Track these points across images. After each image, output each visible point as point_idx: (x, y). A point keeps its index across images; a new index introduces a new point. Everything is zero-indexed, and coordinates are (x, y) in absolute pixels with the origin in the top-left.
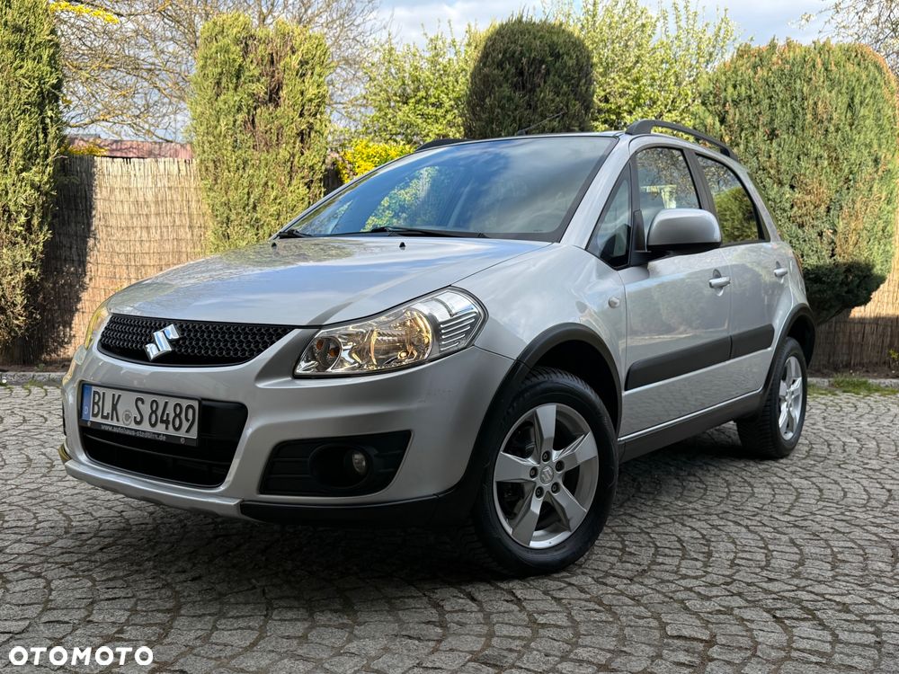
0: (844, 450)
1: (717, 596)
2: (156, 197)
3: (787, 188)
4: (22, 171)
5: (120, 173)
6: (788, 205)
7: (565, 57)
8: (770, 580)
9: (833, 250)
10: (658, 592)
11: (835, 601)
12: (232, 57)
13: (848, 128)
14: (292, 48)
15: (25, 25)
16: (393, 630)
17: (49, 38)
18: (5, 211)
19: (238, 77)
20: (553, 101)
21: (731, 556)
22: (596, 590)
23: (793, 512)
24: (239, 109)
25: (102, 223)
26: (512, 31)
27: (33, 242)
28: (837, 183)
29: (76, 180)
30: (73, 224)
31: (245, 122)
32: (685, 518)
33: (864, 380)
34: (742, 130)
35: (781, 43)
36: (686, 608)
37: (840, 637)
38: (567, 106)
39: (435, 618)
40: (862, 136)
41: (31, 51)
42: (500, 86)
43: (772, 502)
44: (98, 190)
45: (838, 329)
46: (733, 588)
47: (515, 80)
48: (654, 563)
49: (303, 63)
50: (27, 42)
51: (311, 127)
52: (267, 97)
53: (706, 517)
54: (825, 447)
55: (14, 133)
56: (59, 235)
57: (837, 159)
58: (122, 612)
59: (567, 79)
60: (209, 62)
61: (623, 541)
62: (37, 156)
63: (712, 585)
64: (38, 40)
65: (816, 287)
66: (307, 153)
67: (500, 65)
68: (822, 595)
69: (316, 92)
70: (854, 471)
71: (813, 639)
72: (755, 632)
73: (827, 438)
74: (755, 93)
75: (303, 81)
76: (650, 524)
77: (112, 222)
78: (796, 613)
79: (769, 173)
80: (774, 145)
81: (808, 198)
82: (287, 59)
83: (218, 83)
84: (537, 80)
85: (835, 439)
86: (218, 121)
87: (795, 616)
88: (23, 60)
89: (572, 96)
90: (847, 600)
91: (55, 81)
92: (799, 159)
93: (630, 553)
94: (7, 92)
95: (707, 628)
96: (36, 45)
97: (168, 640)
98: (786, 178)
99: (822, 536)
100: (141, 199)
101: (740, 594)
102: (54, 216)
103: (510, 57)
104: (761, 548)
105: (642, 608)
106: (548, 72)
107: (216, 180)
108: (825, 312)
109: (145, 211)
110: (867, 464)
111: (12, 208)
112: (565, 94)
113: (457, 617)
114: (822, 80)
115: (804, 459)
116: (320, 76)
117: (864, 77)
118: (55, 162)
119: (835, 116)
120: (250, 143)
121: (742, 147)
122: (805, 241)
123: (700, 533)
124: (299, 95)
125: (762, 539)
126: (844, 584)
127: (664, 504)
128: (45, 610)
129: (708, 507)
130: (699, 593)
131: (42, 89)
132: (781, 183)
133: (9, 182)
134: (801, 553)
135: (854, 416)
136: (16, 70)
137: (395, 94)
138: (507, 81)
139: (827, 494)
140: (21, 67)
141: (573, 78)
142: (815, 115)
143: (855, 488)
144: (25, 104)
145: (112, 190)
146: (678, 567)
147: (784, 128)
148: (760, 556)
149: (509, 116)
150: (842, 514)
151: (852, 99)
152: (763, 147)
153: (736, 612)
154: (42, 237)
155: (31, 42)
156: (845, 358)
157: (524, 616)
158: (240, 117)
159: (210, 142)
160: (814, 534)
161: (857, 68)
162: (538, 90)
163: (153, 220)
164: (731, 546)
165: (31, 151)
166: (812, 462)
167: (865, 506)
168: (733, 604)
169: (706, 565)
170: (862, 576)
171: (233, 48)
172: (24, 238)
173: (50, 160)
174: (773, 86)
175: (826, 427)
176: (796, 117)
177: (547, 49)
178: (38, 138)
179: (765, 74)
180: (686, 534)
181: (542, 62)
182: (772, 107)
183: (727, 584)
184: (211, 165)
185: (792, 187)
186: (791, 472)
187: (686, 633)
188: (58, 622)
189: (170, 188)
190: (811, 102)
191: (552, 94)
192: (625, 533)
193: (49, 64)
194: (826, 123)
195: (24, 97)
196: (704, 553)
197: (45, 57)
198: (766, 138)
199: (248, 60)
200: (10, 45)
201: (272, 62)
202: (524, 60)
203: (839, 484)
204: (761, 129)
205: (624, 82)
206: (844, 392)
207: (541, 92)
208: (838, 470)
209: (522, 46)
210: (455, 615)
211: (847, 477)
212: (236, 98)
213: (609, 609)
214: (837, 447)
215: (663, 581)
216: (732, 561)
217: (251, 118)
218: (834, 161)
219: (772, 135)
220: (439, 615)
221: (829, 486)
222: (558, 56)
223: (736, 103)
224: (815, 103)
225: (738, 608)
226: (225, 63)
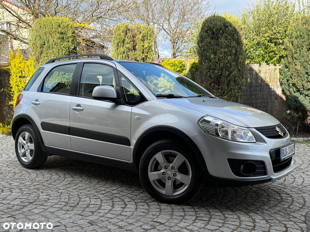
7: (229, 27)
12: (121, 36)
14: (140, 32)
15: (64, 32)
17: (71, 35)
19: (124, 43)
20: (225, 42)
24: (124, 53)
26: (211, 20)
31: (126, 57)
38: (230, 44)
41: (66, 39)
42: (207, 39)
47: (212, 36)
49: (143, 36)
50: (65, 37)
51: (147, 57)
52: (133, 48)
58: (19, 202)
59: (230, 34)
60: (115, 39)
64: (68, 36)
67: (207, 32)
69: (148, 45)
74: (303, 34)
75: (144, 42)
82: (138, 36)
83: (118, 45)
84: (219, 35)
88: (63, 42)
89: (232, 40)
91: (74, 47)
94: (59, 52)
96: (68, 37)
103: (210, 29)
106: (223, 32)
112: (229, 39)
116: (150, 40)
121: (298, 54)
124: (142, 47)
131: (69, 50)
136: (61, 45)
138: (209, 36)
140: (63, 44)
149: (210, 48)
158: (124, 55)
162: (219, 39)
171: (122, 34)
177: (223, 25)
181: (221, 29)
191: (224, 40)
193: (72, 42)
195: (64, 53)
197: (70, 40)
199: (126, 37)
200: (59, 38)
201: (133, 37)
202: (214, 29)
204: (305, 47)
207: (221, 39)
209: (213, 25)
212: (123, 49)
217: (127, 55)
222: (227, 27)
223: (296, 38)
226: (119, 39)
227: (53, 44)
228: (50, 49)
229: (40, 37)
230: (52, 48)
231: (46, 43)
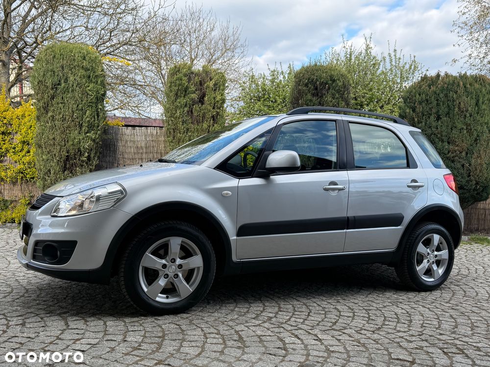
0: (476, 272)
1: (415, 341)
2: (146, 144)
3: (446, 144)
4: (87, 133)
5: (130, 134)
6: (446, 152)
7: (337, 81)
8: (441, 334)
9: (469, 173)
10: (387, 338)
11: (473, 346)
12: (183, 82)
13: (476, 115)
14: (210, 78)
15: (91, 68)
16: (262, 350)
17: (101, 73)
18: (78, 151)
19: (186, 91)
20: (331, 101)
21: (421, 322)
22: (357, 336)
23: (451, 302)
24: (186, 106)
25: (121, 156)
26: (312, 69)
27: (91, 165)
28: (471, 141)
29: (110, 137)
30: (108, 157)
31: (188, 112)
32: (398, 303)
33: (486, 237)
34: (423, 115)
35: (442, 74)
36: (401, 346)
37: (476, 362)
38: (338, 104)
39: (282, 346)
40: (483, 119)
41: (93, 79)
42: (306, 95)
43: (441, 297)
44: (120, 142)
45: (472, 212)
46: (423, 337)
47: (313, 92)
48: (384, 324)
49: (215, 85)
50: (91, 75)
51: (218, 113)
52: (198, 100)
53: (409, 303)
54: (467, 271)
55: (84, 116)
56: (102, 162)
57: (471, 129)
58: (139, 337)
59: (338, 91)
60: (173, 84)
61: (368, 314)
62: (94, 126)
63: (413, 336)
64: (96, 74)
65: (461, 191)
66: (215, 125)
67: (306, 85)
68: (467, 342)
69: (220, 98)
70: (481, 283)
71: (463, 363)
72: (434, 359)
73: (467, 266)
74: (430, 98)
75: (215, 93)
76: (381, 306)
77: (126, 156)
78: (454, 350)
79: (437, 136)
80: (439, 122)
81: (457, 148)
82: (208, 83)
83: (177, 94)
84: (324, 92)
85: (471, 266)
86: (176, 111)
87: (454, 352)
88: (89, 83)
89: (340, 99)
90: (479, 345)
91: (103, 93)
92: (452, 129)
93: (372, 320)
94: (82, 98)
95: (411, 355)
96: (95, 76)
97: (161, 350)
98: (445, 139)
99: (466, 314)
100: (139, 146)
101: (426, 341)
102: (100, 153)
103: (312, 82)
104: (436, 319)
105: (379, 345)
106: (329, 88)
107: (174, 138)
108: (466, 203)
109: (141, 151)
110: (488, 279)
111: (82, 149)
112: (337, 98)
113: (292, 346)
114: (463, 92)
115: (456, 276)
117: (484, 90)
118: (101, 129)
119: (470, 109)
120: (190, 121)
121: (423, 123)
122: (455, 169)
123: (406, 311)
124: (213, 99)
125: (436, 314)
126: (478, 337)
127: (388, 296)
128: (105, 334)
129: (409, 298)
130: (406, 339)
131: (97, 96)
132: (443, 141)
133: (81, 137)
134: (456, 322)
135: (481, 255)
136: (86, 87)
137: (254, 96)
138: (310, 92)
139: (468, 294)
140: (88, 86)
141: (341, 91)
142: (459, 108)
143: (482, 291)
144: (90, 103)
145: (127, 141)
146: (396, 326)
147: (445, 115)
148: (435, 323)
150: (476, 304)
151: (478, 101)
152: (434, 124)
153: (425, 348)
154: (95, 162)
155: (93, 75)
156: (476, 226)
157: (323, 347)
158: (186, 109)
159: (172, 121)
160: (462, 313)
161: (480, 86)
162: (324, 96)
163: (144, 156)
164: (422, 318)
165: (91, 124)
166: (460, 278)
167: (487, 300)
168: (423, 345)
169: (409, 326)
170: (487, 334)
171: (184, 78)
172: (87, 163)
173: (99, 128)
174: (439, 95)
175: (467, 260)
176: (450, 109)
177: (329, 77)
178: (95, 118)
179: (435, 89)
180: (399, 311)
181: (326, 83)
182: (438, 105)
183: (420, 335)
184: (172, 131)
185: (449, 143)
186: (450, 282)
187: (401, 357)
188: (111, 340)
189: (152, 141)
190: (458, 102)
191: (331, 98)
192: (370, 310)
193: (101, 85)
194: (465, 112)
195: (89, 100)
196: (408, 320)
197: (99, 82)
198: (435, 119)
199: (191, 84)
200: (84, 76)
201: (201, 84)
202: (318, 83)
203: (474, 289)
204: (433, 115)
205: (365, 91)
206: (476, 243)
207: (326, 97)
208: (473, 282)
209: (317, 76)
210: (291, 345)
211: (478, 286)
212: (184, 101)
213: (364, 345)
214: (473, 270)
215: (389, 333)
216: (422, 324)
217: (191, 109)
218: (469, 131)
219: (438, 118)
220: (283, 344)
221: (469, 290)
222: (334, 81)
223: (420, 103)
224: (460, 103)
225: (426, 347)
226: (180, 85)
227: (75, 85)
228: (69, 92)
229: (52, 73)
230: (73, 91)
231: (62, 81)
